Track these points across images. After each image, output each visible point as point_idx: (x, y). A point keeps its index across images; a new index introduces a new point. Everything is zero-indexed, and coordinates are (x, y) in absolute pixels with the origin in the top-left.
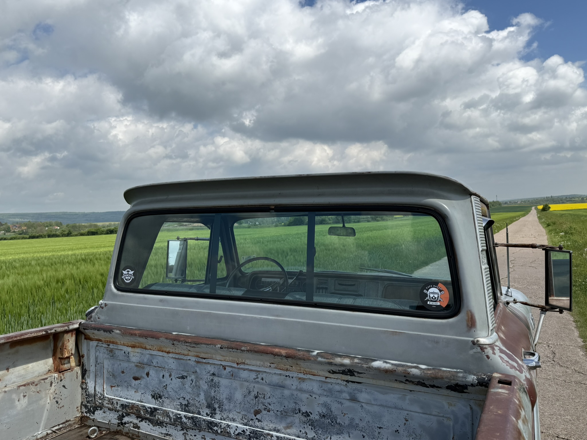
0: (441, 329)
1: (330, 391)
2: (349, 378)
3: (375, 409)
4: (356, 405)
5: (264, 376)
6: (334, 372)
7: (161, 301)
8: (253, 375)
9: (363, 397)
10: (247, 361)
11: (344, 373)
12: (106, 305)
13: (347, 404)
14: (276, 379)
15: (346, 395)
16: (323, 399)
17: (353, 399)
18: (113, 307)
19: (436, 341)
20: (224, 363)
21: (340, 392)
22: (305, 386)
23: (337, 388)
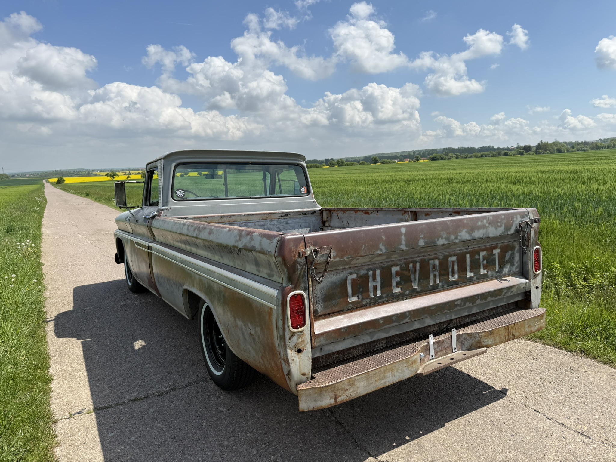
0: (306, 199)
1: (280, 223)
2: (286, 217)
3: (293, 225)
4: (288, 225)
5: (258, 223)
6: (282, 216)
7: (204, 203)
8: (254, 224)
9: (290, 222)
10: (251, 219)
11: (285, 216)
12: (170, 208)
13: (285, 225)
14: (262, 223)
15: (285, 223)
16: (277, 226)
17: (287, 223)
18: (175, 209)
19: (305, 202)
20: (241, 222)
21: (283, 222)
22: (272, 223)
23: (282, 221)
